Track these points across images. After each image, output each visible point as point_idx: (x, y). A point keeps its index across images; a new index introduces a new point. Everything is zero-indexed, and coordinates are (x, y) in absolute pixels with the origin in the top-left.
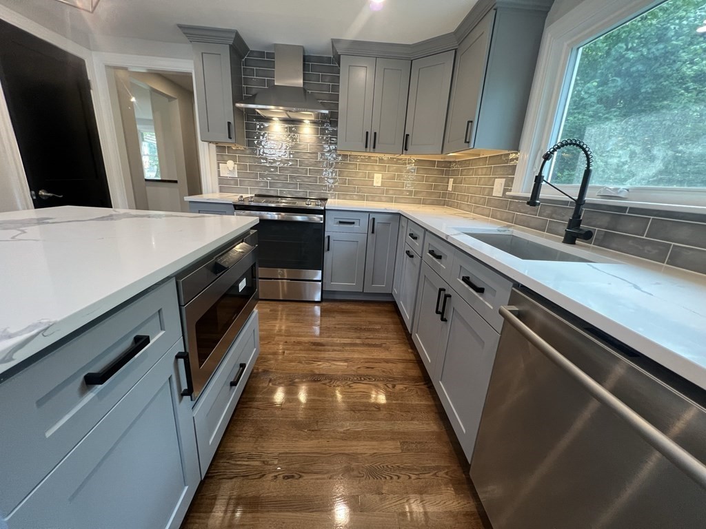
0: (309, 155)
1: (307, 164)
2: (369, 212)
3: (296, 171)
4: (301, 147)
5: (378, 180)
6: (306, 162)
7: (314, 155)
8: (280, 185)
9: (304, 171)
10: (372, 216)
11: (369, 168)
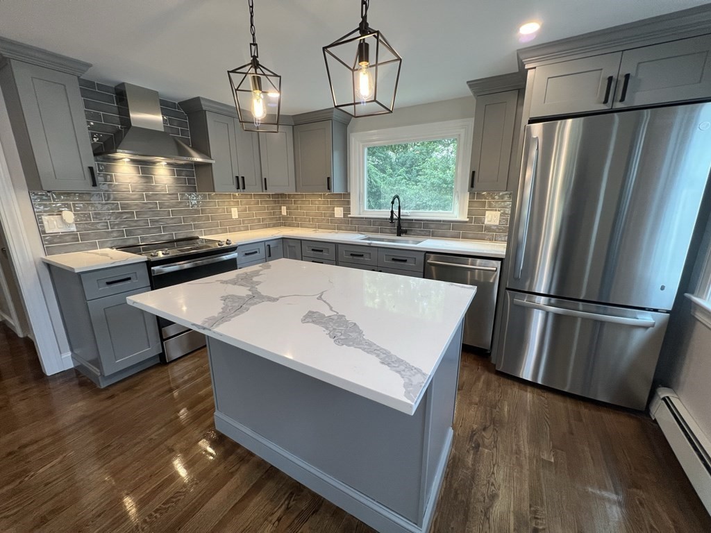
0: (169, 196)
1: (168, 206)
2: (265, 241)
3: (157, 214)
4: (159, 188)
5: (235, 213)
6: (167, 204)
7: (175, 196)
8: (139, 232)
9: (166, 213)
10: (267, 243)
11: (226, 203)
